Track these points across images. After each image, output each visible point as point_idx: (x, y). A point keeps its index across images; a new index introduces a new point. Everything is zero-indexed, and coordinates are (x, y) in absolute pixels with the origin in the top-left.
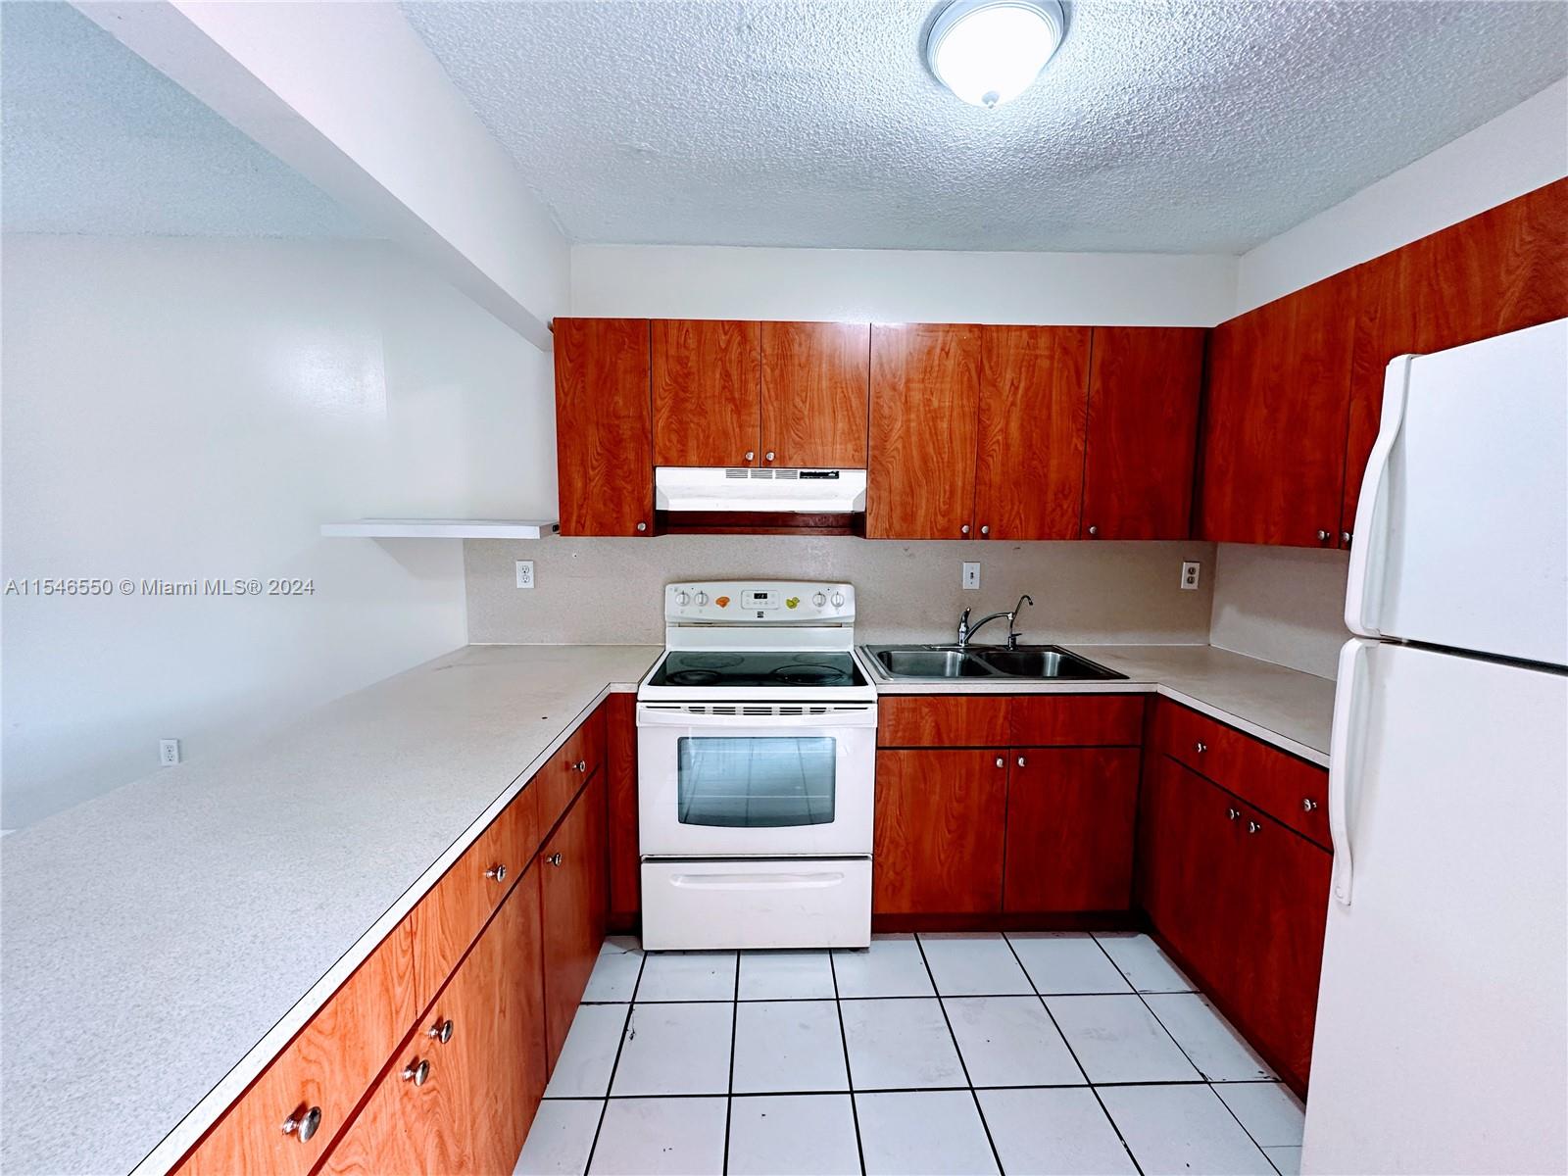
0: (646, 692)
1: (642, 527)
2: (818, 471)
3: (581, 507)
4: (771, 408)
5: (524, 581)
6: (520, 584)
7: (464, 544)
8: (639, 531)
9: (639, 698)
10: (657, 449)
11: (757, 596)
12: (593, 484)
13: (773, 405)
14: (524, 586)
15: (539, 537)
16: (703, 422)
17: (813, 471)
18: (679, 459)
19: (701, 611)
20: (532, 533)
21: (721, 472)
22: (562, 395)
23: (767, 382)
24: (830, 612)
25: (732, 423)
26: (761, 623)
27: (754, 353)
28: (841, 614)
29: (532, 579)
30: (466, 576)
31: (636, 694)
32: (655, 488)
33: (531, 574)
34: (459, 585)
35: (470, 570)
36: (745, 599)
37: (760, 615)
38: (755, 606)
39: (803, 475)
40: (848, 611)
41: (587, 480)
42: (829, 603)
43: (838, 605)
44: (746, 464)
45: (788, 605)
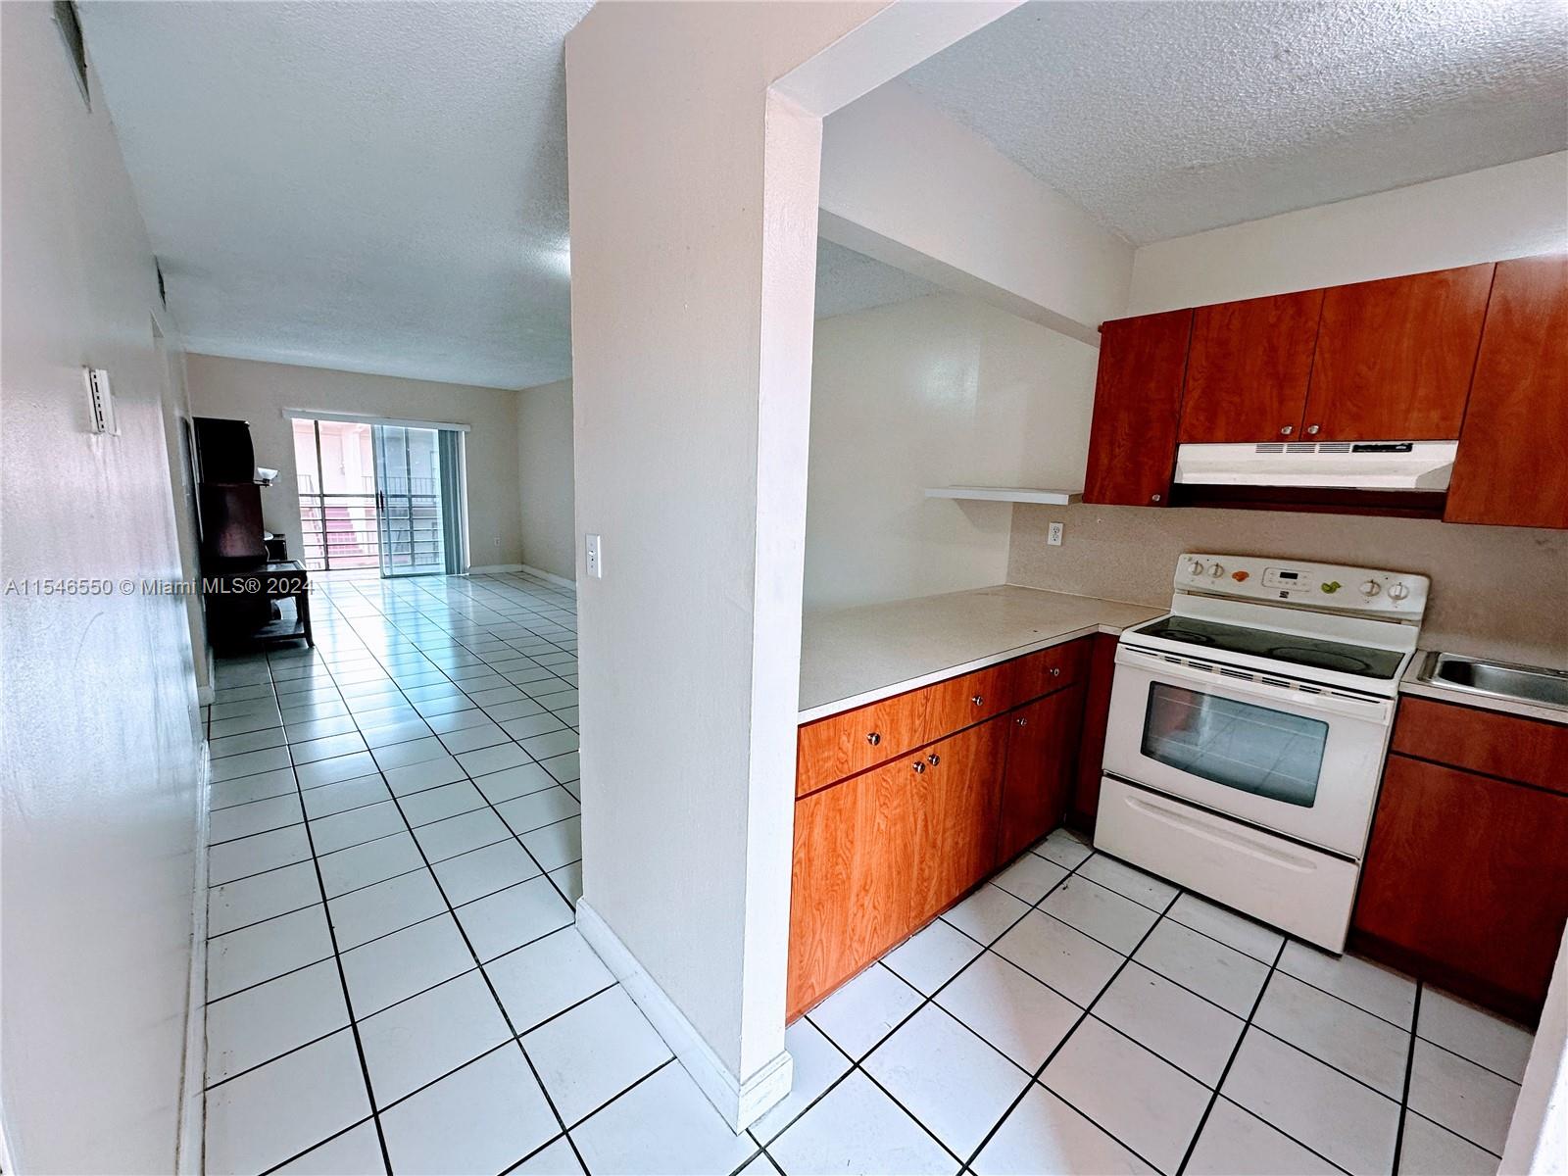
0: (1128, 636)
1: (1157, 498)
2: (1380, 443)
3: (1103, 479)
4: (1323, 377)
5: (1054, 539)
6: (1050, 541)
7: (1014, 506)
8: (1153, 501)
9: (1121, 640)
10: (1183, 427)
11: (1284, 575)
12: (1116, 460)
13: (1326, 375)
14: (1054, 543)
15: (1067, 503)
16: (1237, 399)
17: (1374, 443)
18: (1206, 436)
19: (1213, 583)
20: (1062, 500)
21: (1252, 447)
22: (1101, 386)
23: (1322, 354)
24: (1383, 604)
25: (1271, 398)
26: (1283, 602)
27: (1310, 324)
28: (1399, 609)
29: (1060, 537)
30: (1012, 531)
31: (1119, 637)
32: (1175, 463)
33: (1060, 534)
34: (1005, 538)
35: (1015, 527)
36: (1268, 575)
37: (1284, 594)
38: (1278, 585)
39: (1356, 449)
40: (1415, 606)
41: (1112, 457)
42: (1385, 593)
43: (1397, 598)
44: (1282, 438)
45: (1323, 589)
